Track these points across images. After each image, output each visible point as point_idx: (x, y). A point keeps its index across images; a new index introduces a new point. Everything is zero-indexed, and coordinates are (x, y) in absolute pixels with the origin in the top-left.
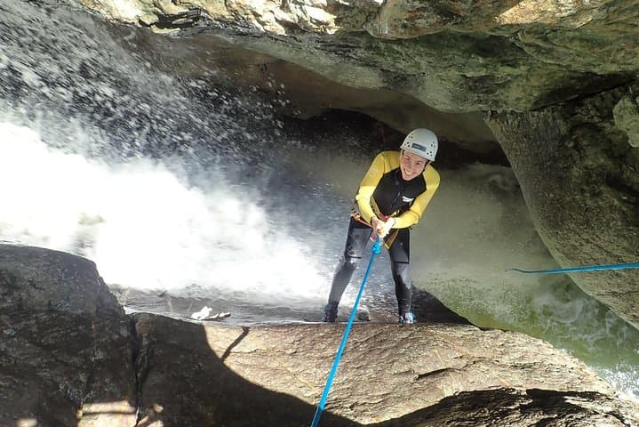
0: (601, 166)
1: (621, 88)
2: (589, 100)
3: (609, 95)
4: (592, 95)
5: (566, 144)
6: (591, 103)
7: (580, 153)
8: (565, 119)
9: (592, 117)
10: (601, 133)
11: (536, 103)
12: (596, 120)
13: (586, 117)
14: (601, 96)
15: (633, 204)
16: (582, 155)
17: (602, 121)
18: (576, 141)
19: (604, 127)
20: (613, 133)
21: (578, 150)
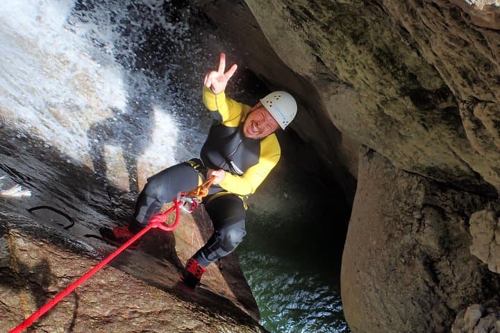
0: (428, 247)
1: (482, 198)
2: (453, 191)
3: (470, 197)
4: (457, 189)
5: (414, 213)
6: (452, 194)
7: (420, 227)
8: (426, 194)
9: (446, 206)
10: (445, 222)
11: (414, 168)
12: (447, 209)
13: (441, 203)
14: (463, 194)
15: (429, 287)
16: (421, 229)
17: (451, 214)
18: (423, 216)
19: (450, 219)
20: (453, 228)
21: (420, 224)
